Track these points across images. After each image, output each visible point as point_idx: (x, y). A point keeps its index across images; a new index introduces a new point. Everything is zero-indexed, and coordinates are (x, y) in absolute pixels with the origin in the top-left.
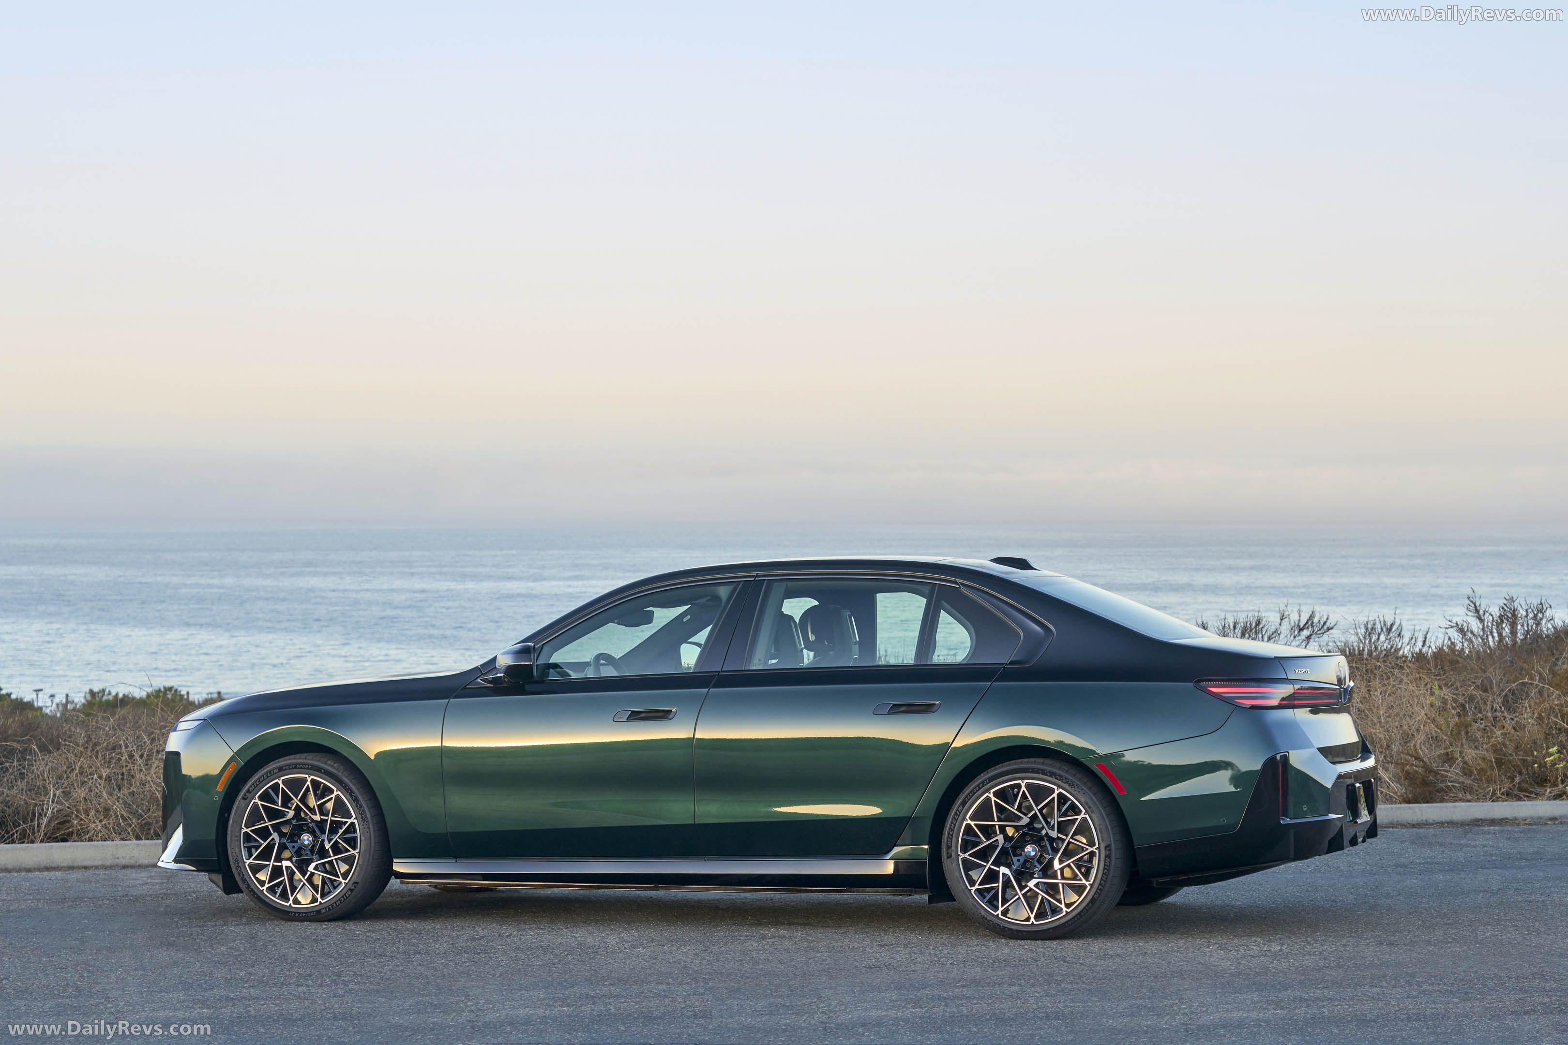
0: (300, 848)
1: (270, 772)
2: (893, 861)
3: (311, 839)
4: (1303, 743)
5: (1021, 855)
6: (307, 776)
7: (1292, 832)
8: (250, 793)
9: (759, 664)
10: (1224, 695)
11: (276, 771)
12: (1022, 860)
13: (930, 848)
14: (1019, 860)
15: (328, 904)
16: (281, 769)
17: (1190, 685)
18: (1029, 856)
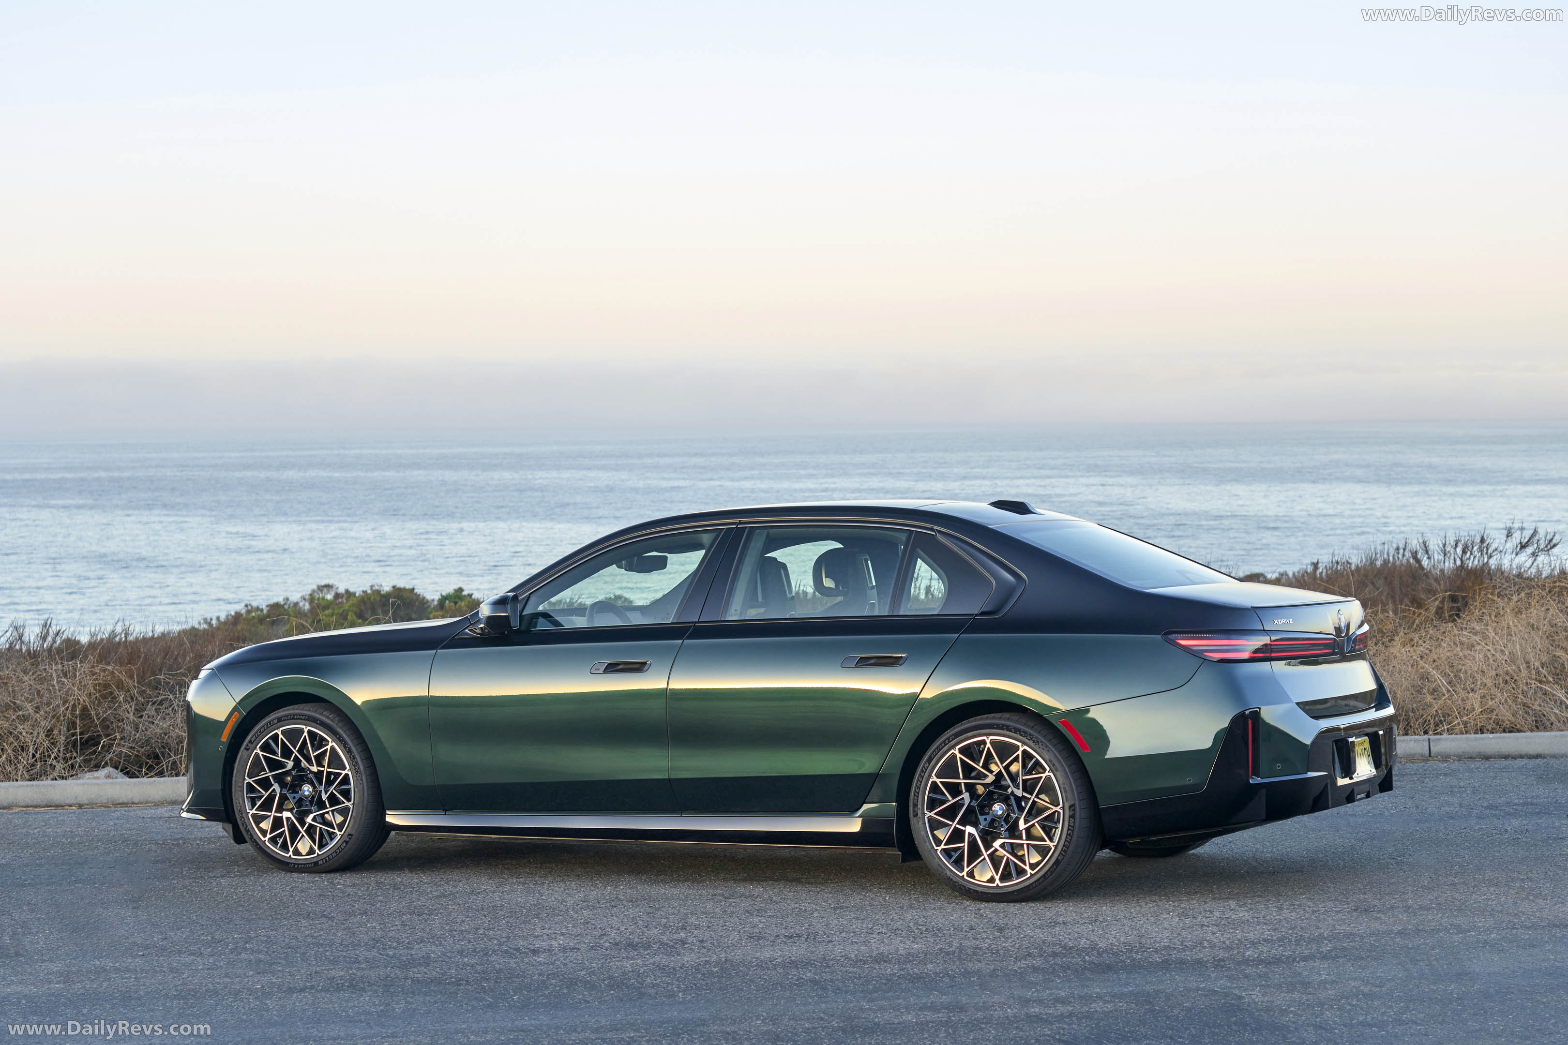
0: (300, 800)
1: (270, 723)
2: (861, 819)
3: (311, 790)
4: (1281, 697)
5: (988, 814)
6: (303, 727)
7: (1263, 792)
8: (252, 743)
9: (735, 615)
10: (1194, 648)
11: (275, 721)
12: (989, 819)
13: (898, 806)
14: (985, 819)
15: (325, 856)
16: (280, 720)
17: (1159, 637)
18: (996, 814)
